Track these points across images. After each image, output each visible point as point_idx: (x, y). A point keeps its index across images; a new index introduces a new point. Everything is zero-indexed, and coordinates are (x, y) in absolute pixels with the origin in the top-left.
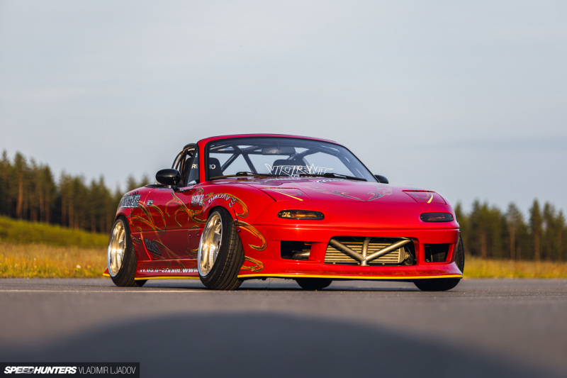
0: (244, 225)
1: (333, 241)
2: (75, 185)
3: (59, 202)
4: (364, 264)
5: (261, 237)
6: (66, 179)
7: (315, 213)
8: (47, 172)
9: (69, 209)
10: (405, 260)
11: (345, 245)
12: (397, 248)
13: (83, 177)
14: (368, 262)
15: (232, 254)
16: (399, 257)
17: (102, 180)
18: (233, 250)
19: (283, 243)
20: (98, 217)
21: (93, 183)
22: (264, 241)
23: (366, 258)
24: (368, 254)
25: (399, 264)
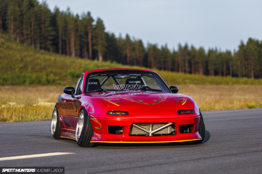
0: (92, 118)
1: (134, 125)
2: (154, 48)
3: (146, 56)
4: (150, 135)
5: (99, 123)
6: (150, 45)
7: (124, 112)
8: (140, 42)
9: (151, 59)
10: (172, 132)
11: (140, 126)
12: (168, 127)
13: (157, 44)
14: (153, 134)
15: (88, 131)
16: (169, 131)
17: (166, 45)
18: (88, 129)
19: (109, 126)
20: (165, 62)
21: (162, 47)
22: (101, 126)
23: (151, 132)
24: (152, 130)
25: (169, 134)
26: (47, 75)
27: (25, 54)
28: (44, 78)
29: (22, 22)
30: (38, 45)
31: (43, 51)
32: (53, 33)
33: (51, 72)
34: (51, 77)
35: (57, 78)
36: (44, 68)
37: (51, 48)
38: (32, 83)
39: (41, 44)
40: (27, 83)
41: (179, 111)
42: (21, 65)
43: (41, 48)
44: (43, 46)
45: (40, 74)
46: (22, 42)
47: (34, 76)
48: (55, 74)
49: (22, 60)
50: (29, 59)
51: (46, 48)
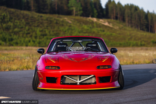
0: (38, 71)
4: (78, 84)
7: (57, 67)
14: (80, 83)
16: (93, 81)
22: (42, 77)
23: (78, 82)
24: (80, 80)
26: (141, 42)
27: (132, 32)
28: (139, 43)
29: (131, 18)
30: (139, 28)
31: (141, 31)
32: (146, 22)
33: (143, 41)
34: (143, 43)
35: (146, 43)
36: (140, 39)
37: (145, 29)
38: (133, 46)
39: (140, 27)
40: (131, 46)
41: (99, 67)
42: (129, 37)
43: (141, 29)
44: (142, 28)
45: (137, 42)
46: (132, 27)
47: (135, 42)
48: (145, 42)
49: (130, 35)
50: (133, 35)
51: (143, 30)
